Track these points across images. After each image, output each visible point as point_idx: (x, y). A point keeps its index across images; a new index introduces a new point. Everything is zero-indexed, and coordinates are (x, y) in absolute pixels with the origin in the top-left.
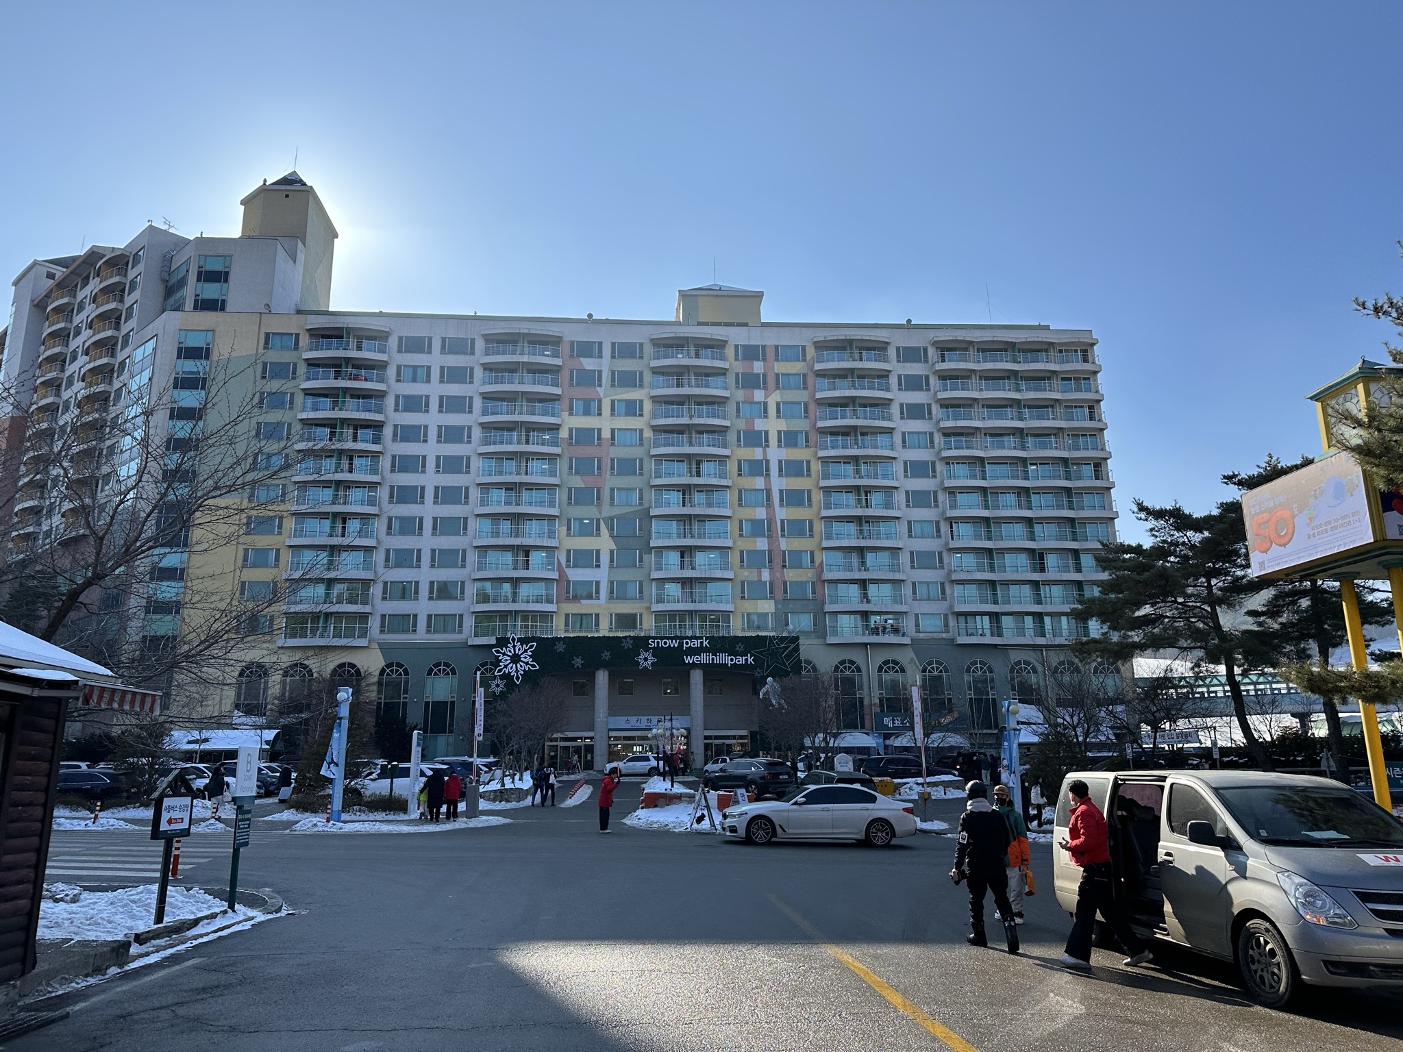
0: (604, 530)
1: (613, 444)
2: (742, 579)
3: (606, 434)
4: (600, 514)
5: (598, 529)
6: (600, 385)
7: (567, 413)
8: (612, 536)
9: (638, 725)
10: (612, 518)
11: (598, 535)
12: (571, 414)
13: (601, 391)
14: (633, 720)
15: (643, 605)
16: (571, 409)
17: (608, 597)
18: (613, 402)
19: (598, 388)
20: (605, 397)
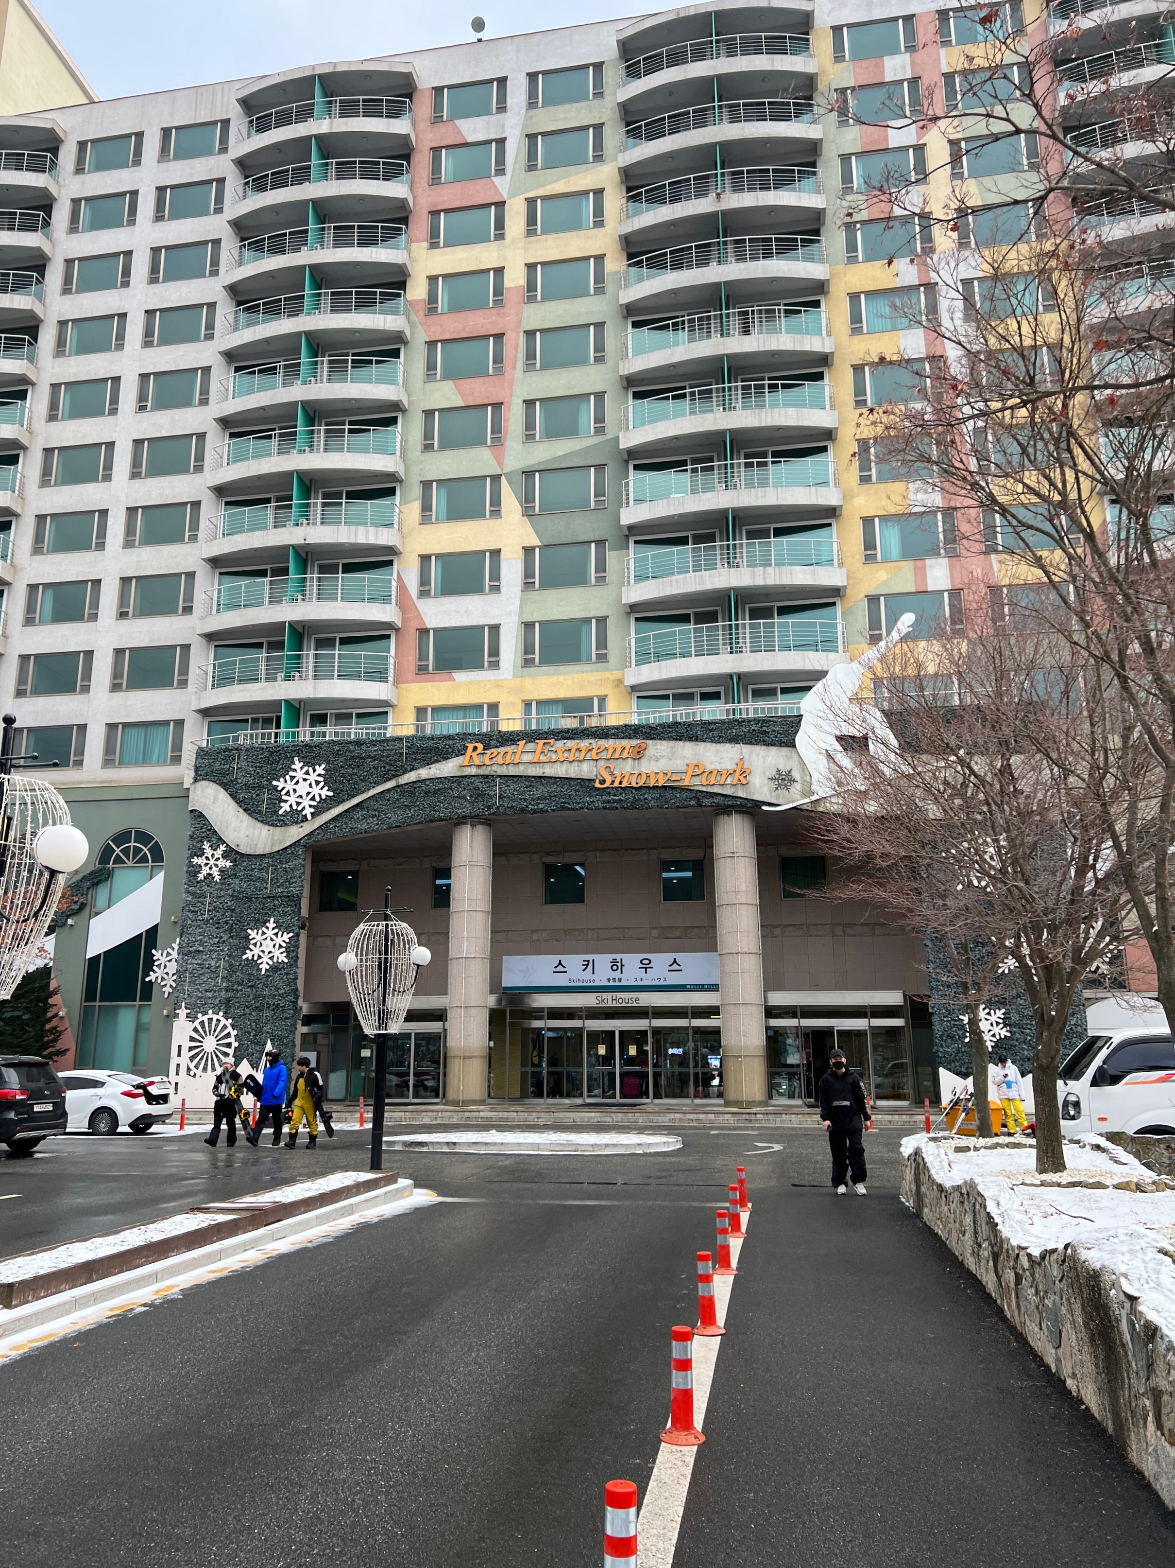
0: (510, 502)
1: (531, 299)
2: (872, 590)
3: (515, 278)
4: (501, 464)
5: (496, 501)
6: (501, 172)
7: (425, 244)
8: (528, 512)
9: (586, 978)
10: (529, 474)
11: (496, 513)
12: (434, 245)
13: (502, 185)
14: (574, 962)
15: (606, 675)
16: (434, 233)
17: (520, 662)
18: (531, 202)
19: (497, 180)
20: (513, 194)
